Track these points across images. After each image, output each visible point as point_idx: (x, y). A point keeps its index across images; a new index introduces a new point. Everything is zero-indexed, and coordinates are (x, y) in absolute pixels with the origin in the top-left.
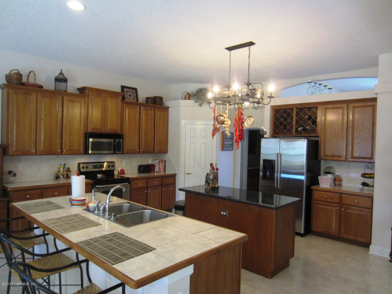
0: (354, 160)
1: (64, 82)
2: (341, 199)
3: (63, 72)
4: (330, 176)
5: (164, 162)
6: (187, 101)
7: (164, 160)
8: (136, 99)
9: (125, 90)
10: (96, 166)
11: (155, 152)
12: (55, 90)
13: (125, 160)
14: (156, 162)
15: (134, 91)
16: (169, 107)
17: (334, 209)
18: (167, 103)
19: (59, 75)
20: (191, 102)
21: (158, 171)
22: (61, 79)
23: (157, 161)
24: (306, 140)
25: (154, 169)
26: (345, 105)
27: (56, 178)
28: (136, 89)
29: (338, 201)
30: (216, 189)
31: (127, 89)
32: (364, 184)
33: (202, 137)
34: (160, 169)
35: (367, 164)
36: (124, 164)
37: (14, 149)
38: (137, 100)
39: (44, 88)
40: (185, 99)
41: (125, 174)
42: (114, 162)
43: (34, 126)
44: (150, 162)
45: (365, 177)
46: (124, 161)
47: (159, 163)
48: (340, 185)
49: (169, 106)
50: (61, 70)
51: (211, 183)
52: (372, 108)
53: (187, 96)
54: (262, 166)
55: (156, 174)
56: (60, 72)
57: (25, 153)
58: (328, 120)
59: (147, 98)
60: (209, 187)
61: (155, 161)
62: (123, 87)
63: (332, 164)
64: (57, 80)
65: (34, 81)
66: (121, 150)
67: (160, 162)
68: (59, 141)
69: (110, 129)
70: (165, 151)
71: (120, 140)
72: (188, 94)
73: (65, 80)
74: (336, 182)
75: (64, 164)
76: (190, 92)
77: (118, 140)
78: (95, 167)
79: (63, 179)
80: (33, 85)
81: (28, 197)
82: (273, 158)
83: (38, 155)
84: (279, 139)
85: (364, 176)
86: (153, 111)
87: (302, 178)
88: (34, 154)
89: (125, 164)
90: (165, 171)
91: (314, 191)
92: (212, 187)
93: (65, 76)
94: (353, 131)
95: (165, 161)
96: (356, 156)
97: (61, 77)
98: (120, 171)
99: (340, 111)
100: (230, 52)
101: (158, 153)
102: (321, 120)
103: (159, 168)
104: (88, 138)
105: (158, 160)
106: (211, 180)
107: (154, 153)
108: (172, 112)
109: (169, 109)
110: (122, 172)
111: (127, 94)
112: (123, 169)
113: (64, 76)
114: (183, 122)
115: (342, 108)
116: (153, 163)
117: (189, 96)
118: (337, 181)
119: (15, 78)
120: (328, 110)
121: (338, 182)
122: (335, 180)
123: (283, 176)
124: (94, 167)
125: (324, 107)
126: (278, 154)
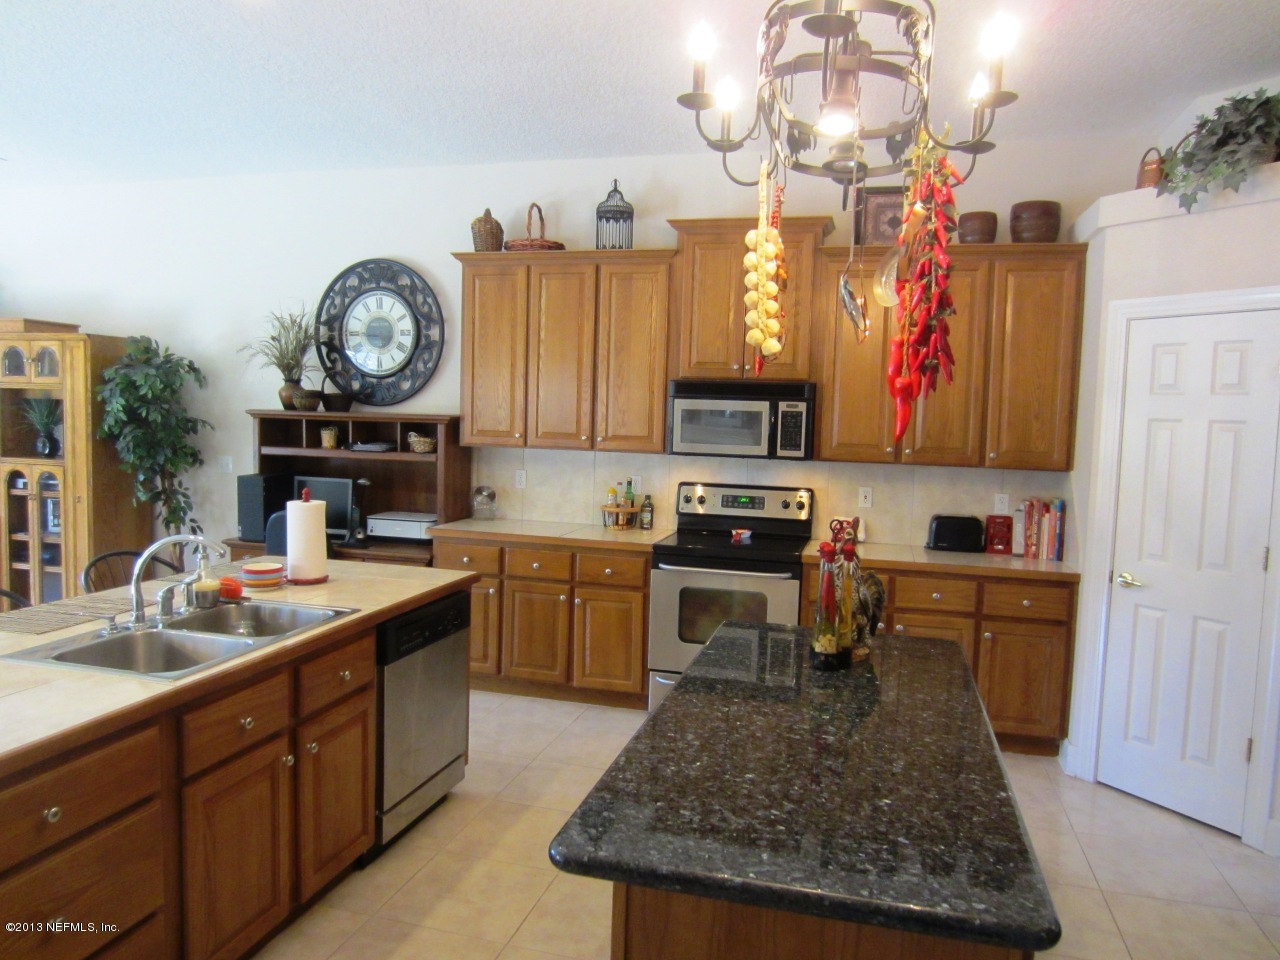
1: (625, 221)
3: (619, 189)
5: (1056, 511)
7: (1055, 502)
9: (876, 202)
10: (735, 498)
11: (989, 462)
12: (597, 247)
14: (1018, 512)
16: (1084, 247)
19: (607, 201)
21: (1022, 551)
22: (616, 212)
25: (1006, 542)
31: (881, 200)
33: (1217, 384)
34: (1033, 545)
37: (475, 429)
39: (569, 248)
42: (809, 491)
43: (520, 362)
46: (862, 491)
47: (1029, 514)
49: (1087, 241)
50: (616, 181)
55: (1017, 565)
56: (611, 188)
62: (868, 194)
64: (605, 214)
65: (542, 232)
66: (799, 446)
68: (585, 407)
71: (797, 406)
73: (627, 213)
75: (630, 483)
77: (788, 406)
78: (733, 502)
79: (616, 527)
86: (981, 275)
88: (521, 442)
90: (1060, 557)
93: (626, 199)
95: (1063, 507)
97: (615, 201)
103: (1027, 537)
111: (877, 219)
113: (623, 200)
124: (727, 502)
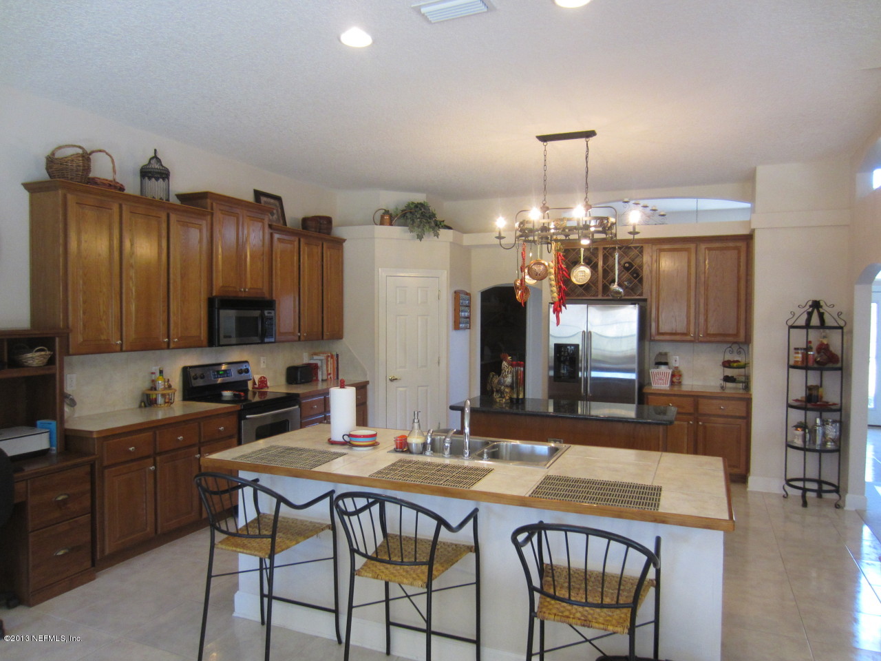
0: (708, 338)
1: (164, 179)
2: (696, 406)
3: (159, 157)
4: (663, 368)
5: (335, 358)
6: (387, 229)
7: (334, 353)
8: (282, 221)
9: (263, 199)
10: (218, 372)
11: (325, 337)
13: (265, 358)
14: (320, 360)
15: (277, 203)
16: (344, 240)
17: (685, 423)
18: (339, 231)
19: (149, 163)
20: (396, 232)
21: (325, 377)
22: (154, 171)
23: (322, 357)
24: (637, 306)
25: (316, 374)
26: (692, 246)
27: (143, 404)
28: (279, 199)
29: (692, 410)
30: (520, 402)
31: (265, 199)
32: (727, 379)
33: (419, 302)
34: (330, 374)
35: (729, 345)
36: (263, 366)
37: (80, 339)
38: (285, 223)
40: (382, 223)
41: (268, 387)
42: (246, 362)
43: (116, 282)
44: (304, 358)
45: (730, 367)
46: (262, 359)
47: (327, 361)
48: (680, 383)
49: (345, 238)
50: (155, 150)
51: (507, 393)
52: (736, 251)
53: (387, 217)
54: (553, 358)
56: (153, 155)
57: (100, 348)
58: (664, 271)
59: (305, 220)
60: (504, 400)
61: (315, 357)
62: (258, 194)
63: (666, 348)
64: (145, 174)
65: (112, 174)
66: (272, 335)
67: (329, 359)
68: (163, 317)
69: (251, 288)
70: (338, 335)
71: (271, 313)
72: (387, 212)
73: (164, 175)
74: (675, 380)
75: (161, 372)
76: (391, 208)
77: (268, 313)
78: (217, 375)
79: (166, 405)
80: (110, 185)
81: (131, 449)
82: (577, 340)
83: (124, 351)
84: (586, 306)
85: (727, 365)
86: (320, 248)
87: (633, 376)
88: (118, 348)
89: (265, 367)
90: (338, 378)
91: (649, 397)
92: (511, 399)
93: (164, 164)
94: (706, 289)
95: (337, 356)
96: (712, 333)
97: (155, 165)
98: (259, 382)
99: (684, 255)
100: (545, 144)
101: (328, 339)
102: (651, 272)
103: (327, 371)
104: (216, 310)
105: (323, 353)
106: (507, 386)
107: (323, 338)
108: (350, 251)
109: (344, 244)
110: (263, 382)
112: (264, 378)
113: (162, 165)
114: (382, 273)
115: (687, 250)
116: (312, 362)
117: (388, 218)
118: (676, 376)
119: (79, 166)
120: (662, 254)
121: (678, 378)
122: (673, 375)
123: (595, 374)
124: (215, 375)
125: (655, 248)
126: (584, 332)
